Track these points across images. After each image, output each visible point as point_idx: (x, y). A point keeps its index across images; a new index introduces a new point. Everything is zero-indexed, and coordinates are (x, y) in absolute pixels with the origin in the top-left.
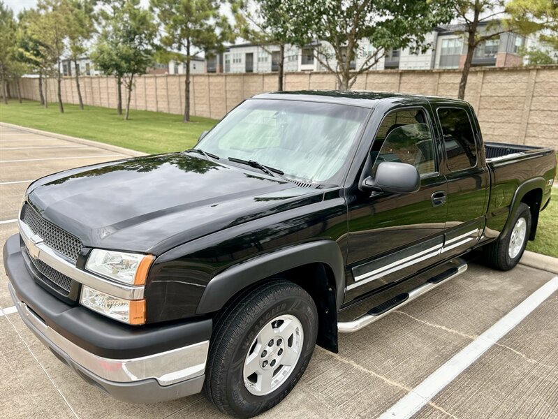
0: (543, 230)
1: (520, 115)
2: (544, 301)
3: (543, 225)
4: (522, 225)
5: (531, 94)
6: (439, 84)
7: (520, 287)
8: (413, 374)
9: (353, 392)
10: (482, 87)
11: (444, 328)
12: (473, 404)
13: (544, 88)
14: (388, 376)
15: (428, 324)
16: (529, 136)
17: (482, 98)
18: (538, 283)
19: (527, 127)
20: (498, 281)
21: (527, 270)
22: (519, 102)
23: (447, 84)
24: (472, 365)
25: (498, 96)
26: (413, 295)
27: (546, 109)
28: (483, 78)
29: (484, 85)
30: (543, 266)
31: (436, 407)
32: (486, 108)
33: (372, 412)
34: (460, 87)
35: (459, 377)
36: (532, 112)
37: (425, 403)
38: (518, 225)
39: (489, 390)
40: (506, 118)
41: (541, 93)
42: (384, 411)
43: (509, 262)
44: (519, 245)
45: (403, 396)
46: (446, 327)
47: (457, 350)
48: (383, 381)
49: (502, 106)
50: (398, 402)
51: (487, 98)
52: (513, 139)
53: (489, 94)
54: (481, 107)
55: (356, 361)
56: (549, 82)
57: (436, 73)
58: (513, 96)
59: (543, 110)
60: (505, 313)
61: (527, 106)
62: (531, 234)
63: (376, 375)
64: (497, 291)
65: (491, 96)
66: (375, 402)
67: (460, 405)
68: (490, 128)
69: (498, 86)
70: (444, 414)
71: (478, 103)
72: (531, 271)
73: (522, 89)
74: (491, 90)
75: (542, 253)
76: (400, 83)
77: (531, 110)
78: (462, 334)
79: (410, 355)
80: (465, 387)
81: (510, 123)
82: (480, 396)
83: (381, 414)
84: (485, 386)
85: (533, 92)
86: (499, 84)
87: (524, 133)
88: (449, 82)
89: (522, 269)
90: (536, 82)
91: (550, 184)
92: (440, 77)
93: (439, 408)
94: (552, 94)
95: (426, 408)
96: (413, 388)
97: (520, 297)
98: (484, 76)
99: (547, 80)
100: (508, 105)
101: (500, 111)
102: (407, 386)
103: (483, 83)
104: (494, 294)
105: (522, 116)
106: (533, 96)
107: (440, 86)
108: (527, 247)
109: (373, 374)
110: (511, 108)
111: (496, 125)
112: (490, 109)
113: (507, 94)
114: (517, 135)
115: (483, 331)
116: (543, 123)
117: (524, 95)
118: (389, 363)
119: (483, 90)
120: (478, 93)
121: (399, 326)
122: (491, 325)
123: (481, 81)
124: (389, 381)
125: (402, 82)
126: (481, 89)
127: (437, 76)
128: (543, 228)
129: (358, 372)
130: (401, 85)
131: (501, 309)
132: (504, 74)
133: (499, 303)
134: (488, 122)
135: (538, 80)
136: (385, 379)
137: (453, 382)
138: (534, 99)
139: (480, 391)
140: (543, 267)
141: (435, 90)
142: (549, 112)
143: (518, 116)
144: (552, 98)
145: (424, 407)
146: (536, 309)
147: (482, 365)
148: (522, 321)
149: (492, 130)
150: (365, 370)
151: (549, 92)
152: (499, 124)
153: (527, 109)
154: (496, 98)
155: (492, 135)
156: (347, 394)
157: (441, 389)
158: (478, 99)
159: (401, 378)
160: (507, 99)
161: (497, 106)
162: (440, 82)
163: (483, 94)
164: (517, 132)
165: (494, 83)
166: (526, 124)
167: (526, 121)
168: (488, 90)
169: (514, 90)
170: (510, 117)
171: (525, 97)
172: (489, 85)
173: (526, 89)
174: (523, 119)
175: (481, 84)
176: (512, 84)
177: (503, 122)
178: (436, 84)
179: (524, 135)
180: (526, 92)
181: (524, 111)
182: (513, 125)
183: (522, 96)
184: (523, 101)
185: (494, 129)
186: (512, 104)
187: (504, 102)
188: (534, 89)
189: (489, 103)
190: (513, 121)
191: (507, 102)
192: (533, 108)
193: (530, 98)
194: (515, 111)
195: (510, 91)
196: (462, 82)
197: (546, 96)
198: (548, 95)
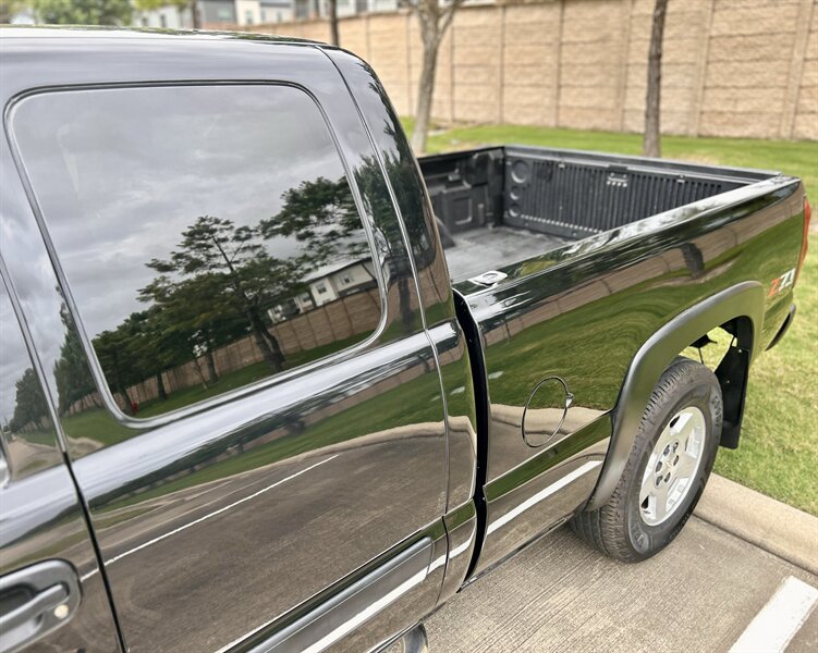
1: (786, 69)
5: (806, 26)
10: (712, 18)
16: (803, 113)
17: (713, 42)
19: (799, 94)
22: (784, 46)
25: (743, 36)
28: (715, 1)
29: (717, 15)
32: (719, 61)
34: (655, 20)
36: (808, 64)
40: (758, 77)
49: (752, 54)
51: (721, 40)
52: (772, 118)
53: (726, 31)
54: (711, 58)
58: (772, 34)
61: (799, 53)
65: (730, 36)
68: (729, 99)
69: (743, 15)
71: (705, 51)
73: (789, 18)
74: (728, 22)
76: (562, 21)
77: (806, 60)
81: (765, 88)
85: (810, 23)
87: (793, 106)
90: (814, 3)
92: (634, 3)
100: (762, 52)
101: (746, 65)
103: (714, 10)
105: (788, 74)
106: (810, 31)
107: (634, 21)
110: (768, 59)
111: (740, 93)
112: (728, 62)
113: (761, 29)
114: (780, 110)
117: (793, 29)
119: (715, 25)
120: (704, 30)
123: (710, 5)
125: (566, 17)
126: (712, 22)
127: (628, 2)
130: (566, 25)
134: (725, 88)
138: (813, 36)
141: (624, 30)
143: (780, 73)
149: (732, 103)
152: (745, 91)
153: (798, 57)
154: (740, 39)
155: (734, 113)
158: (706, 42)
160: (759, 40)
161: (741, 54)
162: (635, 12)
163: (714, 33)
164: (779, 104)
165: (735, 9)
166: (796, 89)
167: (797, 83)
168: (725, 24)
169: (773, 21)
170: (766, 75)
171: (794, 33)
172: (725, 13)
173: (797, 18)
174: (791, 80)
175: (710, 12)
176: (769, 9)
177: (754, 87)
178: (627, 17)
179: (792, 110)
180: (797, 24)
181: (794, 63)
182: (771, 91)
183: (788, 33)
184: (789, 42)
185: (736, 101)
186: (768, 48)
187: (754, 46)
188: (812, 17)
189: (725, 49)
190: (772, 84)
191: (761, 46)
192: (809, 55)
193: (806, 34)
194: (775, 64)
195: (766, 24)
196: (657, 7)
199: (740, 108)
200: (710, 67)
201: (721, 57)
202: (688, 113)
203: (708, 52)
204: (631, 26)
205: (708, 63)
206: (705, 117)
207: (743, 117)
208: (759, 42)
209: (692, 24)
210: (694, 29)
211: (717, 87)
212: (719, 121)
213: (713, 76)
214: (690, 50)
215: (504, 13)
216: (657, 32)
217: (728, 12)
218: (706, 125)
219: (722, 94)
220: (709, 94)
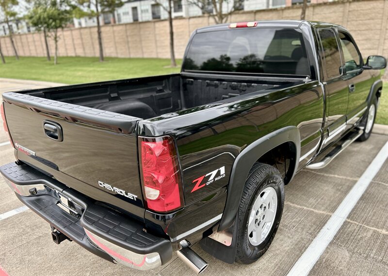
6: (282, 18)
7: (372, 147)
8: (330, 205)
9: (298, 220)
11: (336, 176)
12: (373, 217)
13: (355, 16)
14: (315, 208)
15: (325, 175)
18: (382, 143)
23: (288, 17)
24: (363, 195)
27: (357, 29)
28: (313, 12)
30: (381, 132)
31: (352, 222)
33: (314, 230)
34: (301, 19)
35: (358, 203)
37: (344, 220)
39: (379, 208)
41: (353, 19)
42: (321, 228)
45: (329, 219)
46: (338, 175)
47: (350, 188)
48: (312, 211)
50: (328, 222)
55: (291, 202)
56: (358, 10)
57: (280, 10)
59: (355, 31)
60: (370, 163)
63: (307, 208)
66: (314, 224)
67: (365, 219)
70: (358, 225)
73: (340, 17)
74: (318, 19)
75: (380, 124)
78: (349, 178)
79: (323, 194)
80: (364, 208)
82: (375, 212)
83: (320, 230)
84: (375, 206)
85: (348, 18)
86: (324, 15)
90: (349, 11)
92: (283, 12)
93: (354, 222)
94: (360, 19)
95: (345, 224)
96: (333, 213)
97: (375, 152)
98: (314, 9)
99: (356, 9)
102: (329, 212)
103: (313, 15)
106: (348, 21)
109: (305, 208)
115: (361, 175)
117: (341, 21)
118: (312, 200)
121: (308, 178)
122: (364, 171)
124: (316, 211)
125: (256, 19)
127: (281, 12)
129: (295, 208)
131: (367, 160)
132: (327, 7)
133: (363, 157)
135: (350, 9)
136: (314, 210)
137: (356, 206)
138: (349, 23)
139: (374, 209)
142: (359, 32)
144: (361, 22)
145: (344, 222)
147: (369, 195)
148: (382, 166)
150: (299, 206)
156: (294, 222)
157: (350, 211)
159: (323, 208)
162: (284, 16)
173: (343, 17)
175: (312, 15)
176: (333, 14)
188: (348, 16)
197: (357, 21)
198: (358, 19)
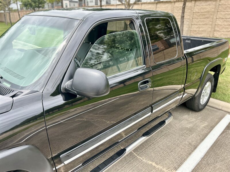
0: (221, 84)
1: (212, 21)
2: (220, 135)
3: (221, 81)
4: (209, 86)
5: (217, 10)
6: (174, 7)
7: (206, 124)
10: (194, 8)
13: (223, 8)
15: (144, 160)
16: (216, 31)
17: (194, 13)
20: (194, 120)
21: (211, 110)
22: (211, 15)
23: (178, 7)
25: (202, 12)
26: (128, 150)
27: (224, 17)
28: (195, 4)
29: (195, 7)
32: (196, 18)
34: (183, 8)
36: (217, 19)
38: (206, 86)
40: (205, 22)
41: (222, 10)
43: (201, 107)
44: (207, 96)
46: (156, 163)
49: (204, 17)
51: (196, 13)
52: (208, 32)
53: (197, 11)
54: (194, 17)
56: (225, 4)
57: (173, 2)
59: (223, 18)
61: (215, 17)
62: (214, 89)
64: (192, 128)
65: (198, 12)
68: (198, 27)
69: (202, 7)
71: (192, 16)
72: (213, 110)
73: (213, 8)
74: (198, 9)
75: (220, 100)
77: (217, 18)
78: (165, 170)
81: (207, 25)
85: (218, 10)
86: (202, 6)
87: (213, 29)
88: (179, 6)
89: (208, 109)
90: (219, 5)
91: (225, 60)
92: (174, 4)
94: (227, 10)
98: (195, 2)
99: (225, 3)
100: (206, 16)
101: (202, 19)
103: (194, 6)
104: (191, 130)
105: (212, 22)
106: (218, 12)
108: (212, 95)
110: (208, 18)
111: (200, 26)
112: (198, 18)
113: (206, 11)
114: (210, 30)
115: (179, 166)
116: (222, 24)
117: (214, 11)
119: (195, 10)
120: (192, 11)
123: (194, 5)
125: (157, 7)
126: (194, 9)
127: (173, 3)
128: (221, 83)
130: (157, 9)
133: (192, 138)
134: (197, 25)
135: (220, 4)
138: (218, 13)
140: (220, 108)
141: (172, 10)
142: (225, 19)
143: (210, 21)
144: (227, 12)
146: (215, 143)
148: (205, 155)
149: (198, 28)
151: (226, 9)
152: (202, 26)
153: (215, 18)
154: (201, 13)
155: (199, 31)
158: (192, 14)
160: (206, 13)
161: (201, 17)
162: (175, 6)
163: (194, 11)
164: (210, 29)
165: (200, 6)
166: (214, 25)
167: (214, 24)
168: (197, 9)
169: (209, 9)
170: (207, 22)
171: (214, 12)
172: (197, 7)
173: (215, 8)
174: (213, 23)
175: (193, 6)
176: (208, 6)
177: (204, 25)
178: (173, 7)
179: (213, 31)
180: (215, 10)
181: (214, 19)
182: (208, 26)
183: (213, 12)
184: (213, 14)
185: (199, 28)
186: (208, 15)
187: (204, 15)
188: (218, 8)
189: (197, 15)
190: (208, 24)
191: (206, 15)
192: (218, 17)
193: (217, 12)
194: (209, 19)
195: (207, 9)
196: (183, 5)
197: (224, 11)
198: (225, 11)
199: (200, 30)
200: (193, 20)
201: (196, 17)
202: (187, 31)
203: (193, 16)
204: (174, 9)
205: (193, 19)
206: (192, 32)
207: (201, 32)
208: (206, 14)
209: (189, 9)
210: (190, 10)
211: (195, 24)
212: (195, 33)
213: (194, 22)
214: (188, 15)
215: (142, 5)
216: (183, 11)
217: (198, 6)
218: (192, 34)
219: (196, 26)
220: (193, 26)
